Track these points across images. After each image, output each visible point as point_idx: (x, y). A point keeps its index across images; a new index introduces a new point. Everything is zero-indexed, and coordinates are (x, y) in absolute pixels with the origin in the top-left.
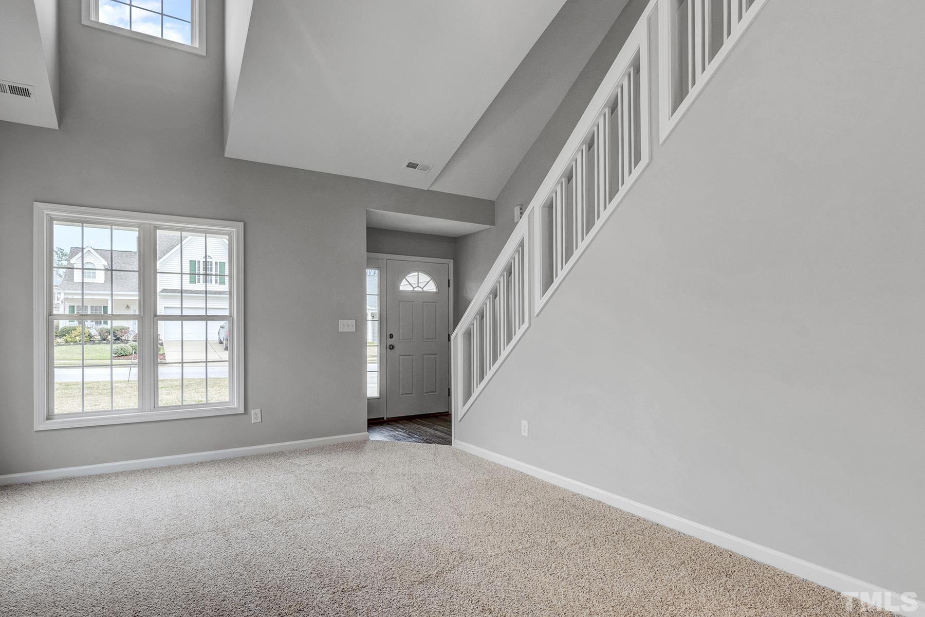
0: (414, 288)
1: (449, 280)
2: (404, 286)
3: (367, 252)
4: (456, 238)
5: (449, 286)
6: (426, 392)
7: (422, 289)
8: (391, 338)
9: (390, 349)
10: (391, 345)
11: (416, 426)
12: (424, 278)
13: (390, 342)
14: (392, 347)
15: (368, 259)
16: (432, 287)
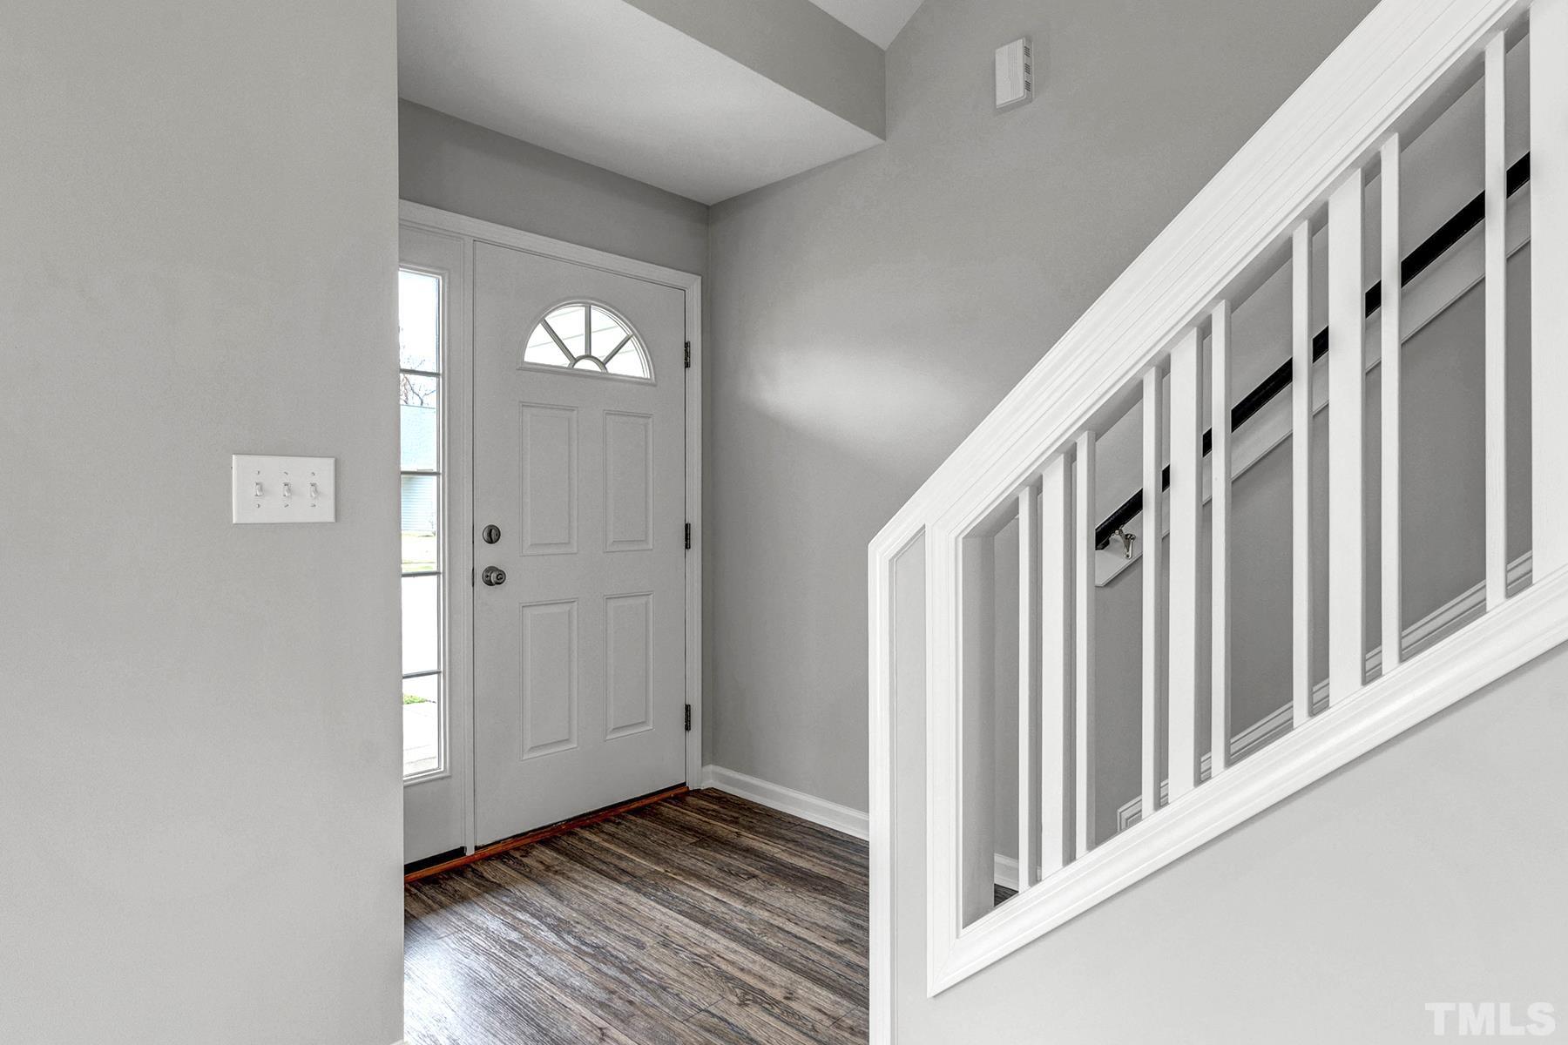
0: (577, 360)
1: (687, 345)
2: (540, 351)
3: (400, 198)
4: (708, 207)
5: (687, 365)
6: (616, 729)
7: (603, 364)
8: (491, 541)
9: (490, 583)
10: (491, 569)
11: (609, 891)
12: (608, 331)
13: (490, 556)
14: (494, 577)
15: (404, 225)
16: (631, 364)
